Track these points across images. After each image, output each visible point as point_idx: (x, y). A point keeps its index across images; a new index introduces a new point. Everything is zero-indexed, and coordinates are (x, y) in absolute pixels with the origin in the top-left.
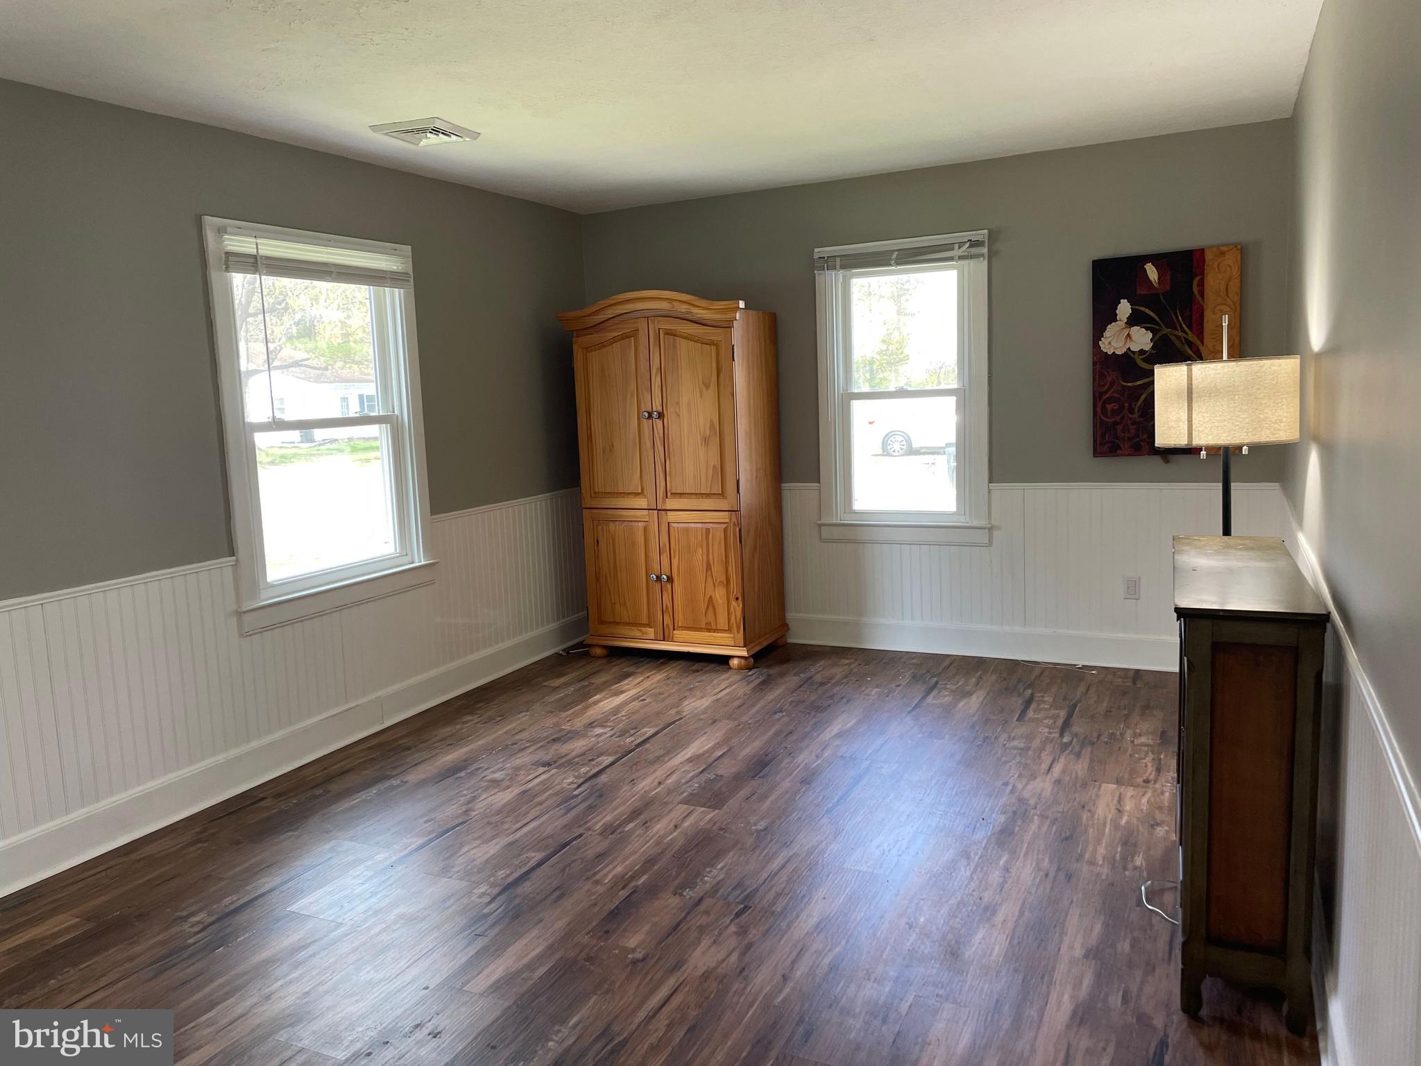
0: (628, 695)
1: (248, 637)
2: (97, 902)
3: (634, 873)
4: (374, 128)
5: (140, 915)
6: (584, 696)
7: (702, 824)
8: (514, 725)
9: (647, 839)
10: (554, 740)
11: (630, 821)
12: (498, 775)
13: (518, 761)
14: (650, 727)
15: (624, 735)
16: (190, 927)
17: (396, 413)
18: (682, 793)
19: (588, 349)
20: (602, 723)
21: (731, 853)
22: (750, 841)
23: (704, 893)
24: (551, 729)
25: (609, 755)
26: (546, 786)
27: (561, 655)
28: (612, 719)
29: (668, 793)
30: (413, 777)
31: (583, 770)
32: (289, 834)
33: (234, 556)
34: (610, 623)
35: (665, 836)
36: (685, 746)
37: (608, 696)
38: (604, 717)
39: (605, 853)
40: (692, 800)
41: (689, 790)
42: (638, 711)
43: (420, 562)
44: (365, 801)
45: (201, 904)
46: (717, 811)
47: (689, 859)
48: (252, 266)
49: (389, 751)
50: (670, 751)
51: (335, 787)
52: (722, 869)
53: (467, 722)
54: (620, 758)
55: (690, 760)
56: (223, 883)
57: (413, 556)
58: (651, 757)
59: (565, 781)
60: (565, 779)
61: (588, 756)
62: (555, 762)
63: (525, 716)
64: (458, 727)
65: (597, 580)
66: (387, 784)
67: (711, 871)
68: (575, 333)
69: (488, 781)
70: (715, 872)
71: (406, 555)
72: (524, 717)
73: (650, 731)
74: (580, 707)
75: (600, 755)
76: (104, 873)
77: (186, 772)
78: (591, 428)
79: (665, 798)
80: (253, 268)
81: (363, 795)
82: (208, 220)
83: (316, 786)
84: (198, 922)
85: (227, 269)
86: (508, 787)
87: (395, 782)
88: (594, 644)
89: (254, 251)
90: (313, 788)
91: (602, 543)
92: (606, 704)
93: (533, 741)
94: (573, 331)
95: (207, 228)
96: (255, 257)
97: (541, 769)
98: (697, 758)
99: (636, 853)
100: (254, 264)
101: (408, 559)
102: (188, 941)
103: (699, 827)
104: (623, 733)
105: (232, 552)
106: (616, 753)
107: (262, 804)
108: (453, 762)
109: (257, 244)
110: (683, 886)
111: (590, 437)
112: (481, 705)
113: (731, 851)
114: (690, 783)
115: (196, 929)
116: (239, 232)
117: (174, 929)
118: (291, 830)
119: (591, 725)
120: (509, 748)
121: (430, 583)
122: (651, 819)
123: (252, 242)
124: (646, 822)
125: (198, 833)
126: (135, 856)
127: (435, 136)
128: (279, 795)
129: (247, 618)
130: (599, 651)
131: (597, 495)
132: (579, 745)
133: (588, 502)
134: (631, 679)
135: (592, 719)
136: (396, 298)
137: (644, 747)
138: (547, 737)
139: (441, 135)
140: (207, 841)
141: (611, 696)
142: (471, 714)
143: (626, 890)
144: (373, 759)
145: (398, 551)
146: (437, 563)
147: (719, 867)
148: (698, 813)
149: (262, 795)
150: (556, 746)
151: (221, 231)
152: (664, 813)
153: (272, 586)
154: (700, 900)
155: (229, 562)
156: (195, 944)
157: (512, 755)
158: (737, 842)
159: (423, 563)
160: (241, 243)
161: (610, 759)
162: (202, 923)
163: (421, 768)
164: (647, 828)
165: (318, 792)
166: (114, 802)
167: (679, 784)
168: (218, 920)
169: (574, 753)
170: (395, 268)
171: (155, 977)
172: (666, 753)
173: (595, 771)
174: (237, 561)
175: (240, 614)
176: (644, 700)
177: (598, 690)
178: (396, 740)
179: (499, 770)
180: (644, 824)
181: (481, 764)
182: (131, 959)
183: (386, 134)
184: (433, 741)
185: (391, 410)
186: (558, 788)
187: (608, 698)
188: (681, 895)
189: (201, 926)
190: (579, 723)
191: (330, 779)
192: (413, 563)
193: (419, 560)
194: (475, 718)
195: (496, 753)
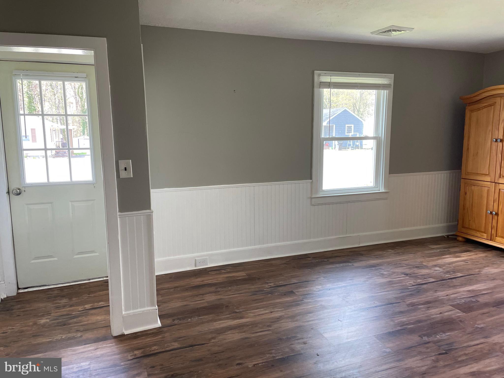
0: (461, 259)
1: (314, 206)
2: (252, 271)
3: (409, 323)
4: (372, 33)
5: (259, 279)
6: (442, 254)
7: (453, 316)
8: (406, 257)
9: (425, 313)
10: (416, 267)
11: (423, 305)
12: (385, 273)
13: (396, 270)
14: (460, 273)
15: (447, 273)
16: (268, 286)
17: (380, 136)
18: (454, 302)
19: (472, 111)
20: (440, 266)
21: (457, 332)
22: (470, 330)
23: (432, 341)
24: (418, 263)
25: (434, 279)
26: (400, 282)
27: (445, 237)
28: (446, 266)
29: (448, 300)
30: (356, 264)
31: (419, 281)
32: (309, 270)
33: (312, 180)
34: (467, 228)
35: (433, 315)
36: (471, 285)
37: (452, 257)
38: (444, 264)
39: (403, 312)
40: (457, 306)
41: (458, 302)
42: (461, 266)
43: (382, 191)
44: (336, 267)
45: (274, 281)
46: (464, 314)
47: (436, 327)
48: (329, 86)
49: (355, 254)
50: (462, 285)
51: (331, 260)
52: (448, 335)
53: (388, 252)
54: (438, 281)
55: (469, 291)
56: (283, 277)
57: (380, 188)
58: (452, 285)
59: (408, 282)
60: (409, 281)
61: (424, 277)
62: (410, 275)
63: (413, 255)
64: (385, 252)
65: (464, 209)
66: (347, 264)
67: (442, 334)
68: (468, 105)
69: (380, 273)
70: (444, 335)
71: (377, 187)
72: (411, 256)
73: (459, 275)
74: (436, 258)
75: (430, 278)
76: (259, 265)
77: (288, 243)
78: (469, 145)
79: (445, 301)
80: (329, 87)
81: (337, 265)
82: (316, 72)
83: (326, 258)
84: (270, 285)
85: (320, 88)
86: (386, 278)
87: (350, 264)
88: (460, 235)
89: (329, 81)
90: (325, 258)
91: (468, 194)
92: (449, 259)
93: (407, 265)
94: (467, 104)
95: (315, 75)
96: (330, 83)
97: (404, 276)
98: (472, 291)
99: (416, 316)
100: (329, 85)
101: (378, 189)
102: (264, 290)
103: (451, 317)
104: (448, 272)
105: (311, 179)
106: (437, 279)
107: (309, 259)
108: (373, 264)
109: (331, 78)
110: (424, 335)
111: (468, 149)
112: (398, 247)
113: (458, 330)
114: (461, 300)
115: (268, 287)
116: (325, 75)
117: (263, 285)
118: (310, 269)
119: (435, 266)
120: (396, 265)
121: (386, 199)
122: (432, 307)
123: (329, 78)
124: (429, 307)
125: (287, 262)
126: (269, 263)
127: (395, 32)
128: (314, 258)
129: (313, 200)
130: (460, 239)
131: (468, 174)
132: (424, 271)
133: (463, 176)
134: (468, 253)
135: (438, 264)
136: (385, 94)
137: (451, 280)
138: (414, 265)
139: (397, 32)
140: (288, 264)
141: (453, 257)
142: (392, 249)
143: (402, 327)
144: (349, 255)
145: (374, 186)
146: (389, 192)
147: (447, 334)
148: (455, 311)
149: (310, 256)
150: (415, 269)
151: (319, 75)
152: (440, 307)
153: (324, 191)
154: (429, 343)
155: (309, 181)
156: (266, 291)
157: (396, 267)
158: (464, 328)
159: (383, 191)
160: (326, 79)
161: (434, 280)
162: (271, 286)
163: (361, 262)
164: (428, 309)
165: (325, 260)
166: (268, 246)
167: (456, 298)
168: (275, 287)
169: (420, 274)
170: (386, 83)
171: (251, 296)
172: (460, 285)
173: (423, 282)
174: (312, 181)
175: (311, 198)
176: (467, 262)
177: (450, 254)
178: (360, 251)
179: (387, 271)
180: (428, 307)
181: (382, 267)
182: (249, 289)
183: (377, 34)
184: (372, 255)
185: (378, 135)
186: (404, 284)
187: (451, 258)
188: (422, 338)
189: (270, 287)
190: (431, 264)
191: (331, 257)
192: (379, 191)
193: (382, 190)
194: (393, 251)
195: (391, 265)
